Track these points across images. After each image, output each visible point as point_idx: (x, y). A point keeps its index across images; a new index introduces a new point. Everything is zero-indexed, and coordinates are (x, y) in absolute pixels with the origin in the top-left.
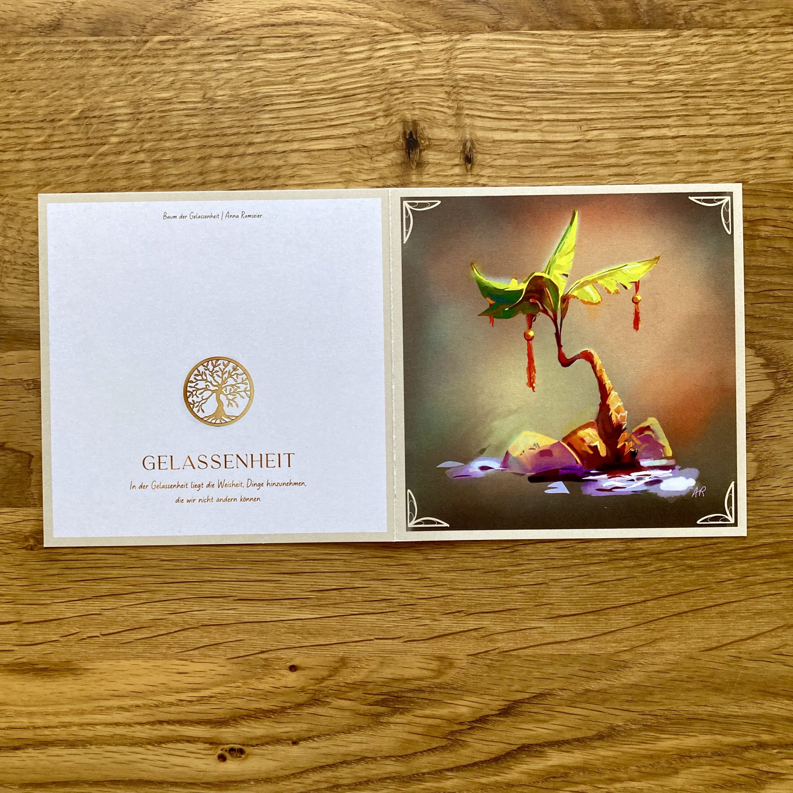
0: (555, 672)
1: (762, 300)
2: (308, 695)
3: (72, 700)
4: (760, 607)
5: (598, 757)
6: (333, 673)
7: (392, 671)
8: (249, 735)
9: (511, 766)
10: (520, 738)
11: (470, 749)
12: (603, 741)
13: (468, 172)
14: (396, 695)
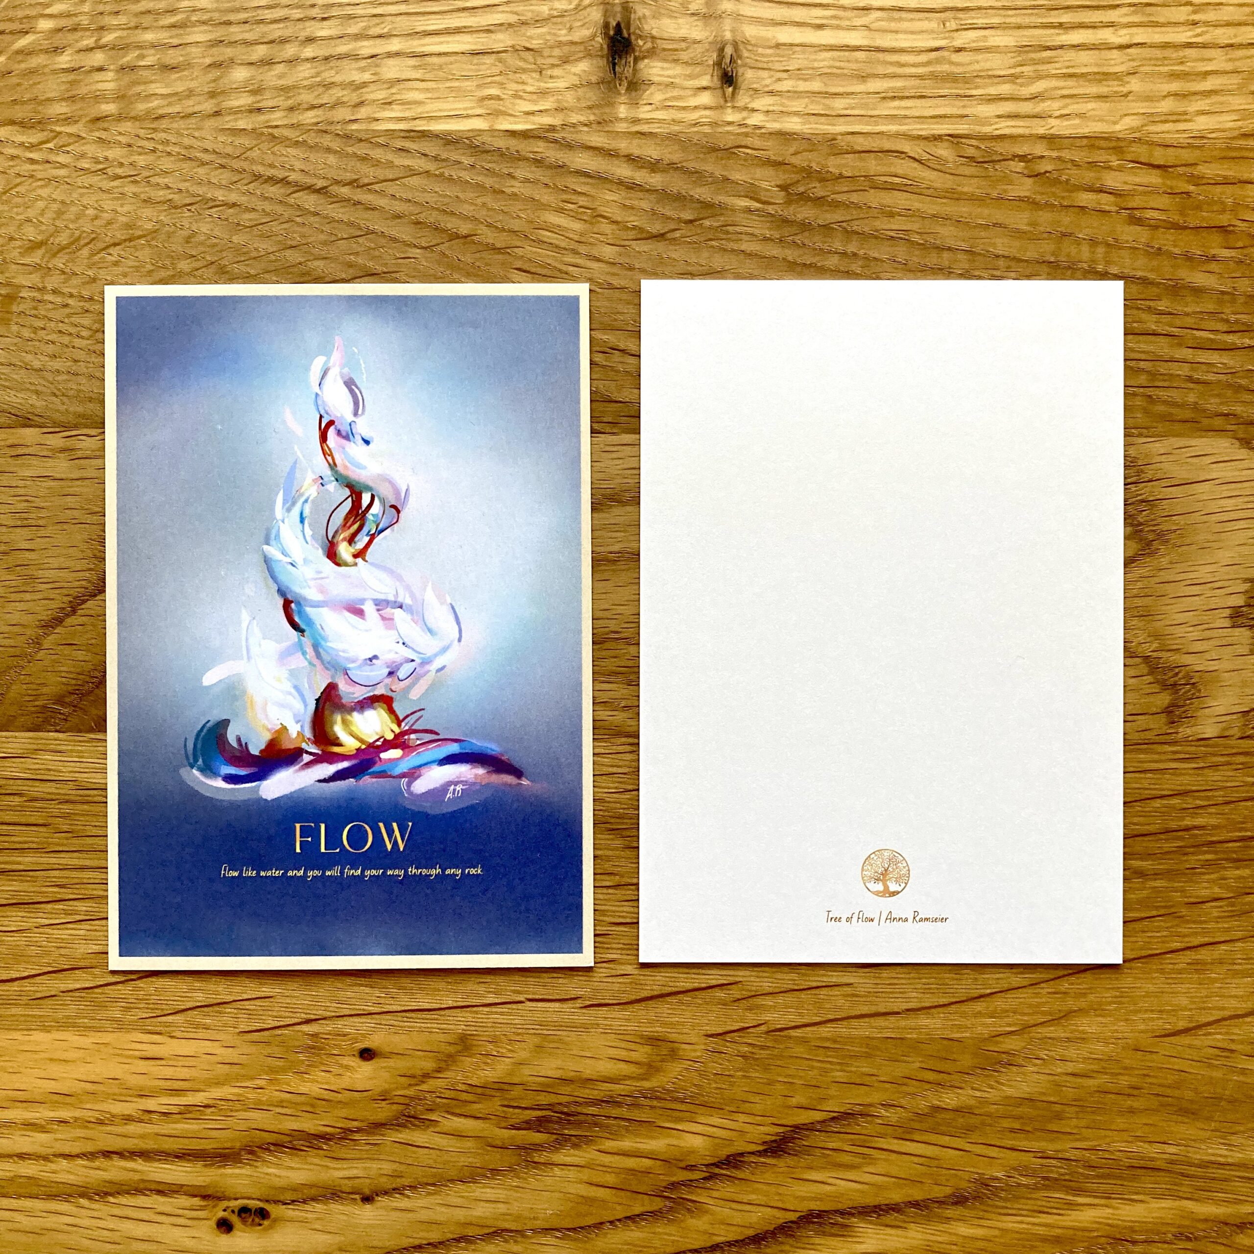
0: (875, 1071)
2: (395, 1107)
5: (954, 1239)
7: (559, 1063)
8: (278, 1182)
10: (804, 1199)
11: (706, 1218)
12: (965, 1208)
13: (726, 101)
14: (566, 1110)
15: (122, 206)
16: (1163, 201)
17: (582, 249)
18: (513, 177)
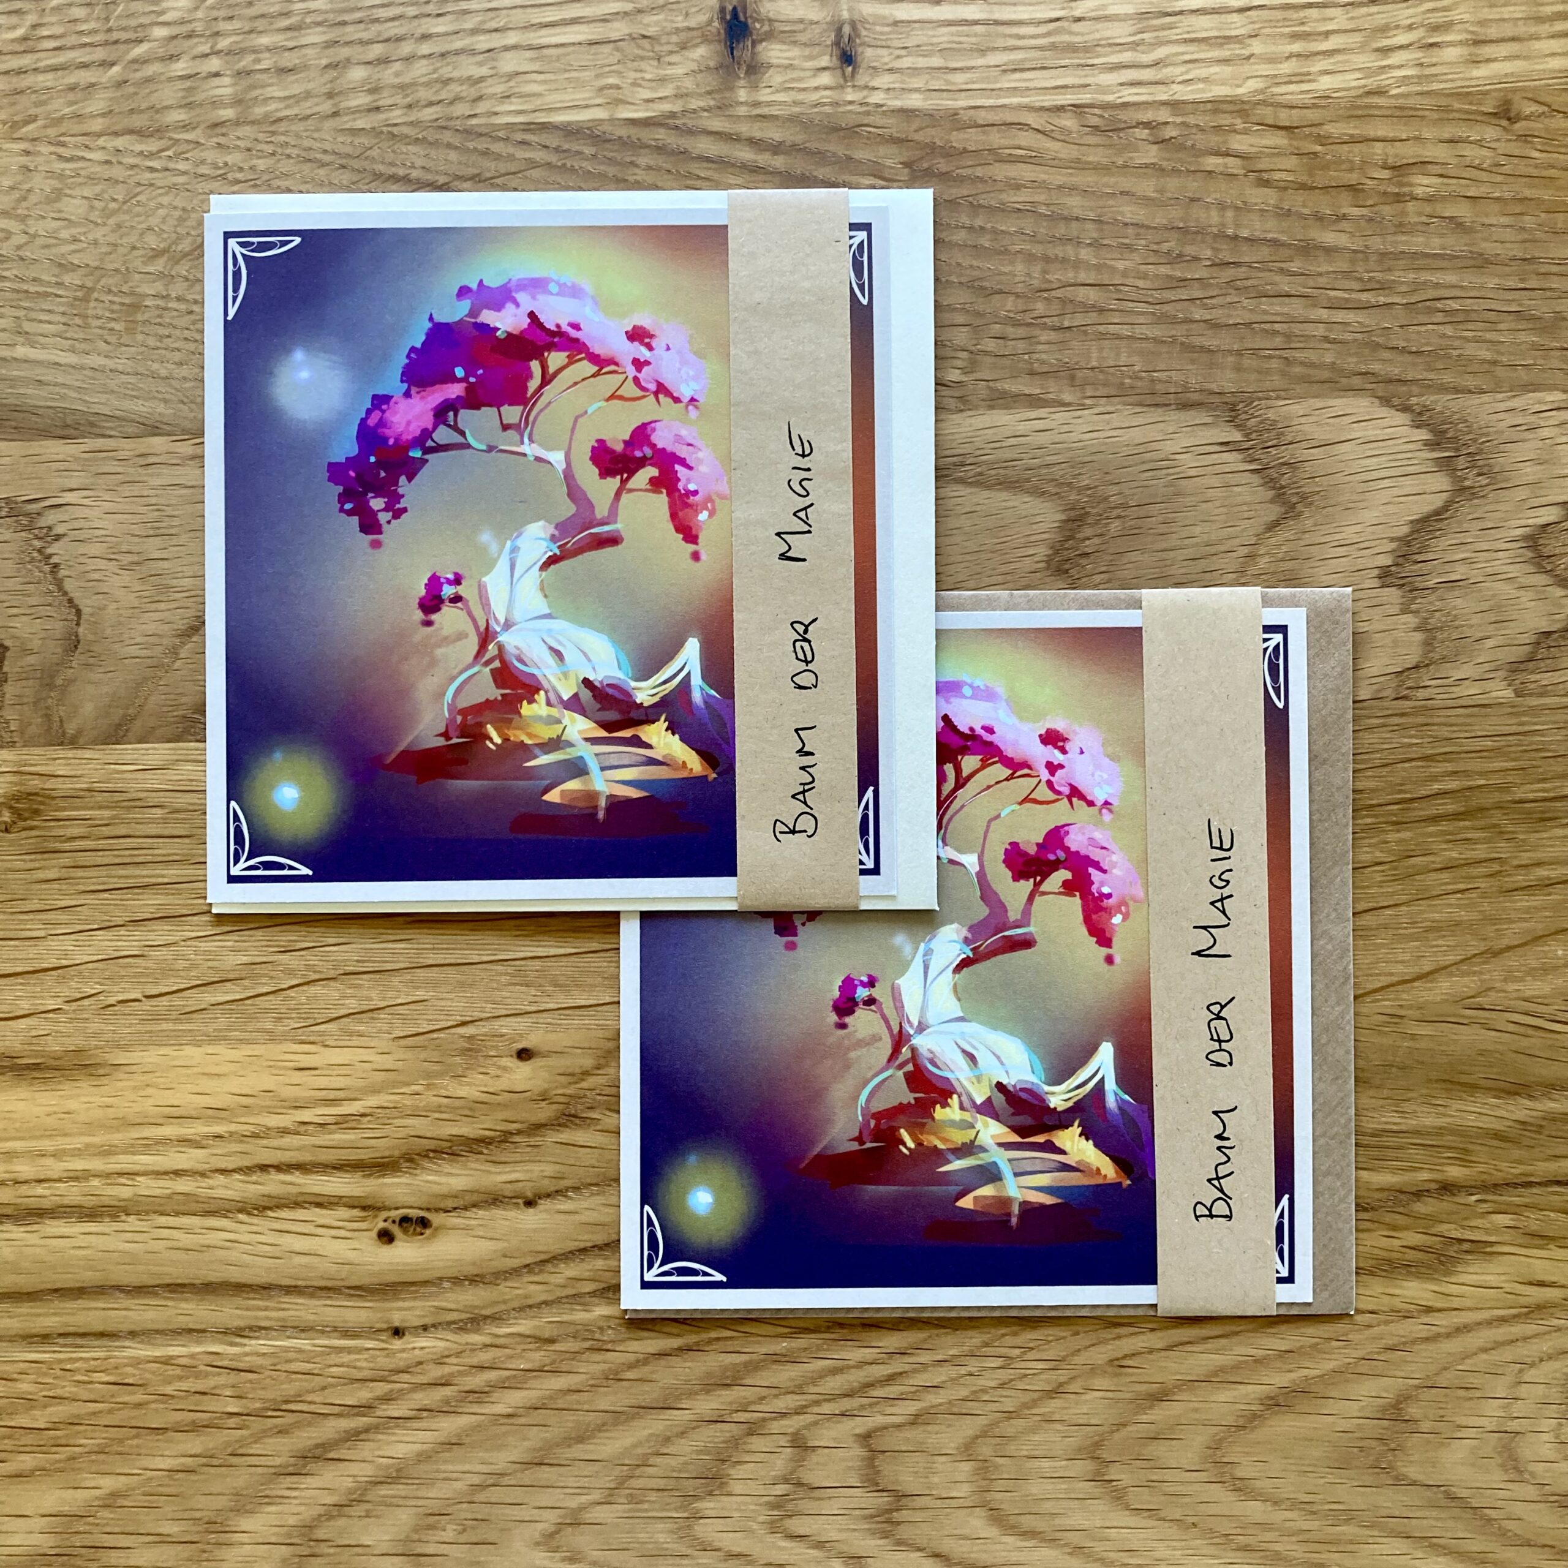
1: (1422, 318)
2: (555, 1107)
3: (90, 1127)
4: (1437, 916)
6: (602, 1061)
8: (436, 1189)
13: (846, 81)
16: (1292, 162)
18: (637, 166)
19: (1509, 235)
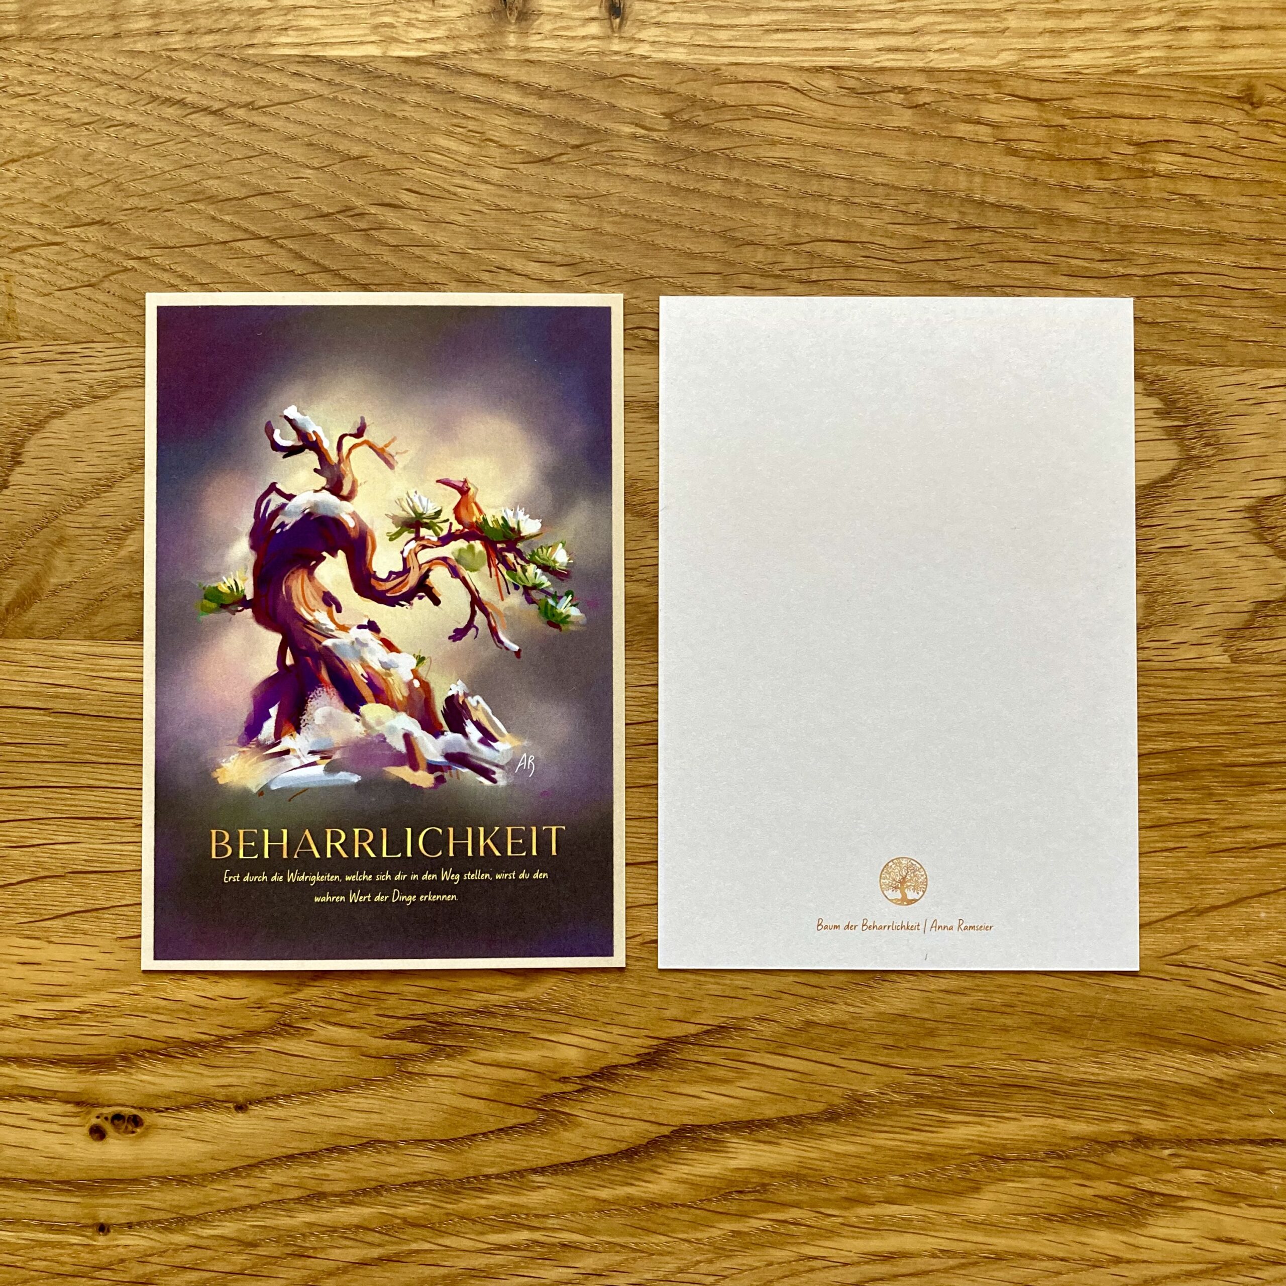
0: (749, 985)
1: (1158, 291)
2: (270, 1015)
5: (827, 1155)
8: (151, 1089)
9: (656, 1166)
10: (678, 1112)
11: (580, 1131)
12: (838, 1124)
13: (613, 32)
14: (440, 1020)
15: (21, 123)
16: (1039, 134)
17: (471, 171)
18: (405, 102)
19: (1246, 215)
